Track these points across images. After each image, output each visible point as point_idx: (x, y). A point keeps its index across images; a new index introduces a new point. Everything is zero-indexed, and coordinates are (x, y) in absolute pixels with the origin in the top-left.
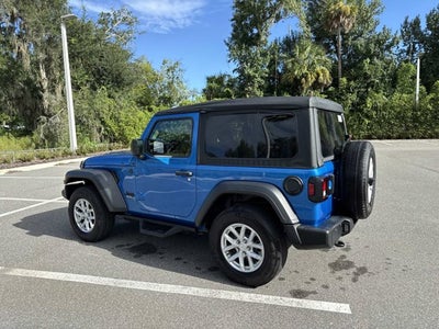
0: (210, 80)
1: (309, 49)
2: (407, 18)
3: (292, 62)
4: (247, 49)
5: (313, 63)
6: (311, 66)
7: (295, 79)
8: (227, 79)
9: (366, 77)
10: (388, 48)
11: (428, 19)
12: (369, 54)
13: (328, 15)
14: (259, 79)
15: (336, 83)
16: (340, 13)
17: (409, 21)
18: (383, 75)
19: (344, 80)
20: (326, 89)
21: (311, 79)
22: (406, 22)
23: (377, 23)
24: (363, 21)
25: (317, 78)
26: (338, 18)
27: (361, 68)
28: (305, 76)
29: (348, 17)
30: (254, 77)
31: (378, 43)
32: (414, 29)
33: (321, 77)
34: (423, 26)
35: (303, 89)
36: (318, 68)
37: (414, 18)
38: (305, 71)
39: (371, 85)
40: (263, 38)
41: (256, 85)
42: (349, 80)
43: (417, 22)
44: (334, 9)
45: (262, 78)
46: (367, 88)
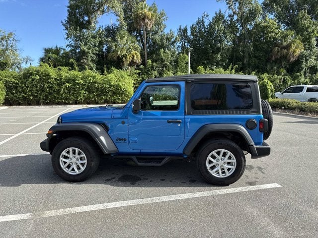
0: (47, 51)
1: (126, 37)
2: (181, 26)
3: (116, 45)
4: (80, 31)
5: (130, 48)
6: (129, 49)
7: (118, 57)
8: (62, 52)
9: (162, 61)
10: (173, 43)
11: (192, 29)
12: (162, 46)
13: (137, 16)
14: (92, 55)
15: (144, 63)
16: (145, 16)
17: (182, 28)
18: (171, 61)
19: (150, 61)
20: (138, 66)
21: (129, 59)
22: (180, 29)
23: (165, 27)
24: (158, 24)
25: (133, 59)
26: (144, 19)
27: (159, 55)
28: (125, 56)
29: (150, 20)
30: (88, 53)
31: (168, 39)
32: (184, 34)
33: (135, 58)
34: (189, 33)
35: (123, 64)
36: (133, 52)
37: (184, 27)
38: (125, 52)
39: (165, 66)
40: (93, 25)
41: (90, 59)
42: (152, 62)
43: (185, 30)
44: (142, 13)
45: (93, 54)
46: (162, 67)
